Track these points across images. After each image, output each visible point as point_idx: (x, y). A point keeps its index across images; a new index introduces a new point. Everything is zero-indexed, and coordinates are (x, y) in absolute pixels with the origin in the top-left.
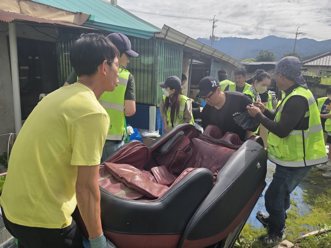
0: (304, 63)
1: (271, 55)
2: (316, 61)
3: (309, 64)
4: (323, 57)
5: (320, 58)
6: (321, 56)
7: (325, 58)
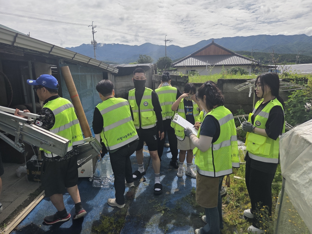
0: (174, 64)
1: (149, 58)
2: (182, 62)
3: (178, 65)
4: (186, 58)
5: (184, 60)
6: (185, 58)
7: (188, 59)
